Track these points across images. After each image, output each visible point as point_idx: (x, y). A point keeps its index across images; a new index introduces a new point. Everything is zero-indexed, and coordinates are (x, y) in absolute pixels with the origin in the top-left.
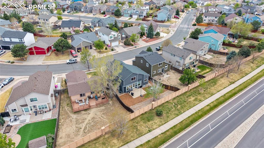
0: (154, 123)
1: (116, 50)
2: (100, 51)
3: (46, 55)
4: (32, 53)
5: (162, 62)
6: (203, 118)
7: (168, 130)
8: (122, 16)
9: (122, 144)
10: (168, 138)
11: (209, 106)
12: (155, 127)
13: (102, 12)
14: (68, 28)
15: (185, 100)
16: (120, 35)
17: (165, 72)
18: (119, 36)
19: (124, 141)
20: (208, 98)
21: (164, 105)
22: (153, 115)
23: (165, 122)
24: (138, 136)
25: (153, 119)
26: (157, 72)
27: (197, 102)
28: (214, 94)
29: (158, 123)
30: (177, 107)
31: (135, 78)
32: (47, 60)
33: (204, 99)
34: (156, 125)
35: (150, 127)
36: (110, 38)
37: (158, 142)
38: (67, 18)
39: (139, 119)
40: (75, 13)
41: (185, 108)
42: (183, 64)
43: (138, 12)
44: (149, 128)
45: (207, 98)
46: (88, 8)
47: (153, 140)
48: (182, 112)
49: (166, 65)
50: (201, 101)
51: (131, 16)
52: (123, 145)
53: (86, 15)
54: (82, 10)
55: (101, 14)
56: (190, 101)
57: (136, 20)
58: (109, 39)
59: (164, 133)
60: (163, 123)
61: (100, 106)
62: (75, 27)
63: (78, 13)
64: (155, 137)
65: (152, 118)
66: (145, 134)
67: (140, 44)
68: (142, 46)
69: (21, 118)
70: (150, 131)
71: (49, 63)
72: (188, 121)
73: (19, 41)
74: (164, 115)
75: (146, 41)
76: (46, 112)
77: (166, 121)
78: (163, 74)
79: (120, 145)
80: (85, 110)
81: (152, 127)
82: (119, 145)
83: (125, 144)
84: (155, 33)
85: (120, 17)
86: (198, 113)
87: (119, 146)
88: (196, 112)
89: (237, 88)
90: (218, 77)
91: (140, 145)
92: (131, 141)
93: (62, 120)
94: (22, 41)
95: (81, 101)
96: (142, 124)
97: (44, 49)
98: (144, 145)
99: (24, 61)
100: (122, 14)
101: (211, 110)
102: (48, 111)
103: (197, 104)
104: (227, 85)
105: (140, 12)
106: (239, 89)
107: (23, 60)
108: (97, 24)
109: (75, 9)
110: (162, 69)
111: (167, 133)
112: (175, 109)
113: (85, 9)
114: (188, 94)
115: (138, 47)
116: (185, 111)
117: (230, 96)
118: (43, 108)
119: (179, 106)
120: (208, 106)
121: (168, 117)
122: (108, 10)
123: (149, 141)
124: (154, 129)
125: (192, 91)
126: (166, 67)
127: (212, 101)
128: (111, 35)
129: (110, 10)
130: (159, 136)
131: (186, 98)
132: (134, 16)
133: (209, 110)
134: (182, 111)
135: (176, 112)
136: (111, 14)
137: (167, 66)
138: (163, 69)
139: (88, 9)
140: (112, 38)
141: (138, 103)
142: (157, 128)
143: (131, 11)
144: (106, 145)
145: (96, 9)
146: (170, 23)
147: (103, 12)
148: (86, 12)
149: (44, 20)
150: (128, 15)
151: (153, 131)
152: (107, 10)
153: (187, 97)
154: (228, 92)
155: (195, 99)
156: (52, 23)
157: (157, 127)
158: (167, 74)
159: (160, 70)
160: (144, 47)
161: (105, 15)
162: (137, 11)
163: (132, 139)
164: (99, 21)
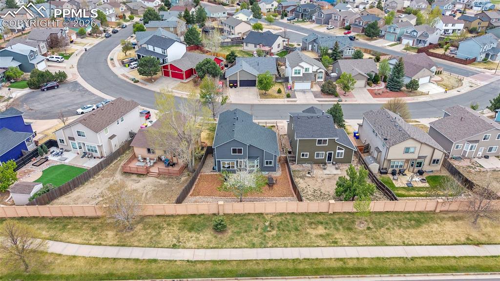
0: (196, 237)
1: (296, 98)
2: (265, 93)
3: (184, 81)
4: (166, 74)
5: (327, 139)
6: (301, 278)
7: (205, 261)
8: (383, 37)
9: (115, 243)
10: (192, 274)
11: (341, 263)
12: (188, 245)
13: (347, 24)
14: (254, 45)
15: (300, 228)
16: (323, 71)
17: (334, 163)
18: (321, 72)
19: (123, 241)
20: (359, 246)
21: (245, 217)
22: (207, 224)
23: (217, 246)
24: (148, 244)
25: (201, 231)
26: (312, 155)
27: (323, 243)
28: (387, 245)
29: (202, 241)
30: (270, 231)
31: (240, 151)
32: (177, 88)
33: (346, 244)
34: (195, 242)
35: (182, 241)
36: (296, 73)
37: (168, 271)
38: (277, 30)
39: (178, 219)
40: (300, 22)
41: (282, 241)
42: (385, 159)
43: (415, 34)
44: (180, 242)
45: (356, 245)
46: (323, 15)
47: (164, 263)
48: (270, 245)
49: (339, 149)
50: (335, 243)
51: (399, 40)
52: (115, 246)
53: (315, 27)
54: (314, 18)
55: (344, 28)
56: (307, 234)
57: (404, 49)
58: (293, 76)
59: (192, 262)
60: (211, 246)
61: (164, 178)
62: (263, 46)
63: (305, 22)
64: (170, 261)
65: (200, 229)
66: (162, 247)
67: (354, 97)
68: (356, 101)
69: (65, 155)
70: (174, 246)
71: (179, 93)
72: (261, 267)
73: (161, 53)
74: (229, 233)
75: (376, 94)
76: (95, 158)
77: (220, 246)
78: (328, 165)
79: (111, 244)
80: (139, 175)
81: (185, 242)
82: (110, 242)
83: (118, 246)
84: (406, 81)
85: (375, 39)
86: (300, 263)
87: (108, 243)
88: (297, 259)
89: (475, 260)
90: (445, 214)
91: (134, 259)
92: (130, 246)
93: (100, 176)
94: (165, 53)
95: (145, 159)
96: (174, 230)
97: (181, 71)
98: (142, 262)
99: (151, 83)
100: (383, 33)
101: (339, 273)
102: (98, 157)
103: (318, 246)
104: (450, 242)
105: (422, 35)
106: (477, 263)
107: (150, 81)
108: (310, 46)
109: (303, 14)
110: (326, 154)
111: (198, 265)
112: (261, 234)
113: (318, 16)
114: (320, 218)
115: (346, 101)
116: (276, 247)
117: (428, 267)
118: (92, 151)
119: (274, 232)
120: (341, 260)
121: (231, 240)
122: (357, 23)
123: (155, 261)
124: (184, 248)
125: (336, 217)
126: (338, 151)
127: (361, 256)
128: (298, 68)
129: (361, 24)
130: (178, 263)
131: (306, 223)
132: (405, 41)
133: (331, 269)
134: (270, 243)
135: (256, 241)
136: (361, 31)
137: (343, 151)
138: (330, 154)
139: (323, 17)
140: (299, 73)
141: (220, 196)
142: (192, 248)
143: (402, 30)
144: (95, 233)
145: (336, 18)
146: (485, 68)
147: (347, 26)
148: (318, 22)
149: (229, 27)
150: (393, 37)
151: (180, 250)
152: (355, 21)
153: (311, 223)
154: (433, 257)
155: (324, 234)
156: (238, 33)
157: (193, 246)
158: (337, 169)
159: (323, 155)
160: (359, 104)
161: (346, 32)
162: (415, 31)
163: (136, 244)
164: (314, 41)
